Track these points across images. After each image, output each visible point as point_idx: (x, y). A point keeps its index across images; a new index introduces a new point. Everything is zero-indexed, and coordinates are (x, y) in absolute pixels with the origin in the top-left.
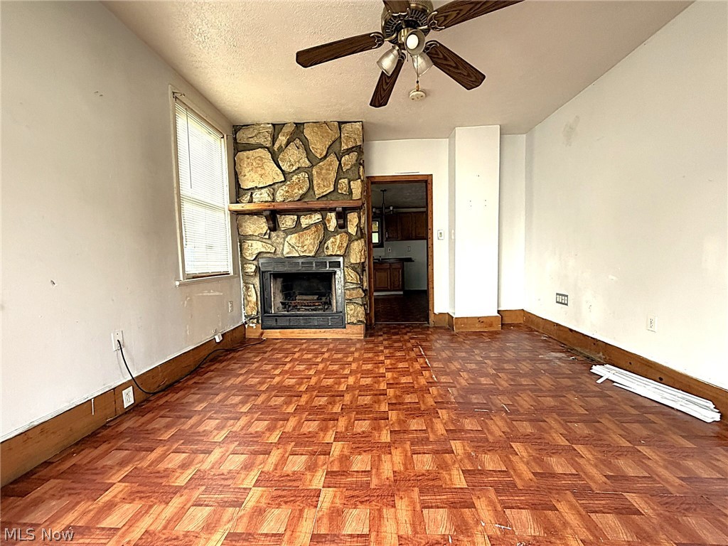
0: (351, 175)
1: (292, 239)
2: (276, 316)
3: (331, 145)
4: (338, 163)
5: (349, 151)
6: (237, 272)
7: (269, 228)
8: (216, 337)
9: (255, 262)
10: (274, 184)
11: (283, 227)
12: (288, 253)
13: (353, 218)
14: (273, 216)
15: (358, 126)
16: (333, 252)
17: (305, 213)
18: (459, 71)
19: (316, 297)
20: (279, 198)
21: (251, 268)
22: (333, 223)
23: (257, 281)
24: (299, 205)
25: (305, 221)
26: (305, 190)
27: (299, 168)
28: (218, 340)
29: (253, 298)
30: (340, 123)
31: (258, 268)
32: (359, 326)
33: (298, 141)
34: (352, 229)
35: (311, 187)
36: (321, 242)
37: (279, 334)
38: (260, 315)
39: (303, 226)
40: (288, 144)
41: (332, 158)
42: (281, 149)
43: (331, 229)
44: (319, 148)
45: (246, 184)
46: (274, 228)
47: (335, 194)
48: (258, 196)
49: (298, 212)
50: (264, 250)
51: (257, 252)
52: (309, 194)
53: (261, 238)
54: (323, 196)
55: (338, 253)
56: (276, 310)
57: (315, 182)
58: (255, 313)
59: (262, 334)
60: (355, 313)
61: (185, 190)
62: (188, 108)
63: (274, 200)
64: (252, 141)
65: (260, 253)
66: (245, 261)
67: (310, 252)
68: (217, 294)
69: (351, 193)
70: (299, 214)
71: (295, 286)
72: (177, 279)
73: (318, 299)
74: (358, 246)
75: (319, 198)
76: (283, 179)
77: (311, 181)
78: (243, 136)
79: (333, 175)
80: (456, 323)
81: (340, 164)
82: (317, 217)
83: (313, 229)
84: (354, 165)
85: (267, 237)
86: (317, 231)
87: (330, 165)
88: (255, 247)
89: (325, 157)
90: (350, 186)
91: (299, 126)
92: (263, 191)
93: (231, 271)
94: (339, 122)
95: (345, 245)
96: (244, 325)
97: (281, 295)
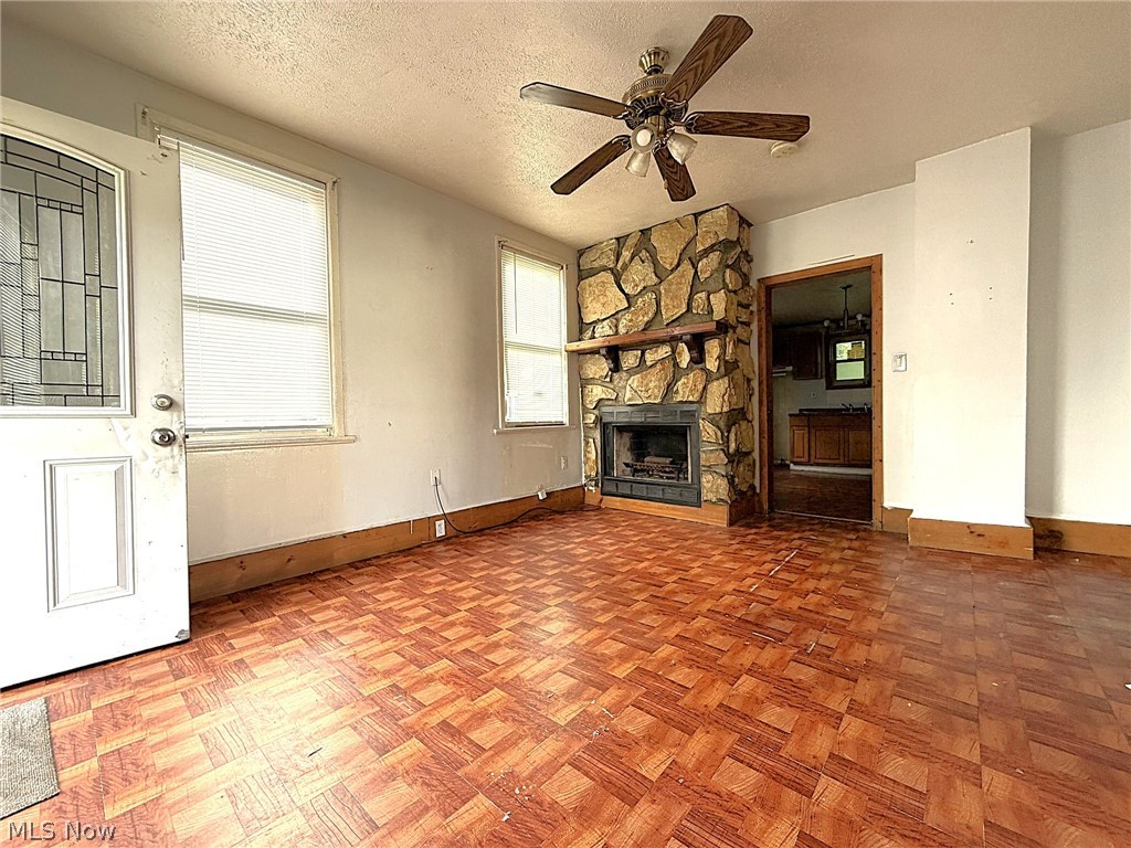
0: (712, 285)
1: (635, 381)
2: (617, 481)
3: (685, 248)
4: (693, 271)
5: (706, 252)
6: (576, 422)
7: (610, 369)
8: (539, 494)
9: (596, 412)
10: (617, 313)
11: (625, 366)
12: (629, 400)
13: (713, 348)
14: (613, 353)
15: (722, 212)
16: (683, 397)
17: (651, 346)
18: (759, 127)
19: (668, 460)
20: (622, 330)
21: (591, 418)
22: (685, 358)
23: (597, 435)
24: (643, 337)
25: (650, 357)
26: (650, 315)
27: (644, 288)
28: (541, 498)
29: (593, 456)
30: (696, 215)
31: (599, 419)
32: (721, 508)
33: (644, 254)
34: (712, 364)
35: (658, 312)
36: (669, 385)
37: (618, 504)
38: (599, 477)
39: (649, 363)
40: (632, 258)
41: (686, 265)
42: (625, 267)
43: (684, 365)
44: (668, 257)
45: (589, 318)
46: (616, 368)
47: (689, 315)
48: (600, 330)
49: (643, 345)
50: (604, 396)
51: (597, 399)
52: (656, 320)
53: (601, 381)
54: (673, 321)
55: (691, 399)
56: (620, 473)
57: (662, 304)
58: (593, 474)
59: (601, 500)
60: (714, 486)
61: (510, 334)
62: (516, 251)
63: (617, 333)
64: (596, 265)
65: (601, 400)
66: (586, 411)
67: (656, 398)
68: (545, 446)
69: (711, 312)
70: (644, 347)
71: (649, 444)
72: (496, 426)
73: (671, 463)
74: (718, 388)
75: (667, 325)
76: (627, 305)
77: (658, 304)
78: (586, 262)
79: (686, 290)
80: (912, 529)
81: (696, 272)
82: (664, 351)
83: (659, 366)
84: (716, 270)
85: (608, 379)
86: (663, 369)
87: (683, 276)
88: (597, 392)
89: (678, 265)
90: (709, 302)
91: (645, 232)
92: (605, 323)
93: (566, 420)
94: (694, 214)
95: (700, 387)
96: (583, 487)
97: (629, 454)
